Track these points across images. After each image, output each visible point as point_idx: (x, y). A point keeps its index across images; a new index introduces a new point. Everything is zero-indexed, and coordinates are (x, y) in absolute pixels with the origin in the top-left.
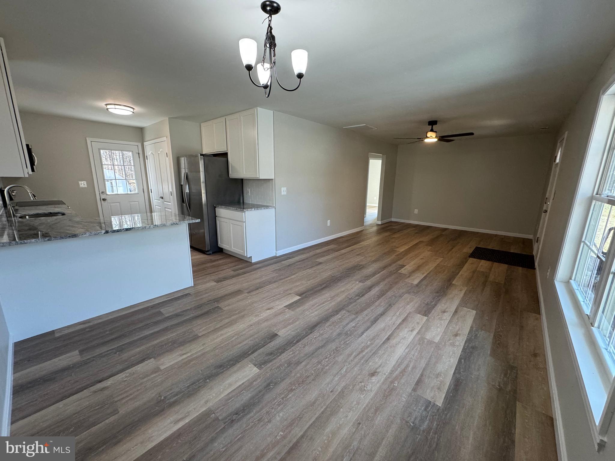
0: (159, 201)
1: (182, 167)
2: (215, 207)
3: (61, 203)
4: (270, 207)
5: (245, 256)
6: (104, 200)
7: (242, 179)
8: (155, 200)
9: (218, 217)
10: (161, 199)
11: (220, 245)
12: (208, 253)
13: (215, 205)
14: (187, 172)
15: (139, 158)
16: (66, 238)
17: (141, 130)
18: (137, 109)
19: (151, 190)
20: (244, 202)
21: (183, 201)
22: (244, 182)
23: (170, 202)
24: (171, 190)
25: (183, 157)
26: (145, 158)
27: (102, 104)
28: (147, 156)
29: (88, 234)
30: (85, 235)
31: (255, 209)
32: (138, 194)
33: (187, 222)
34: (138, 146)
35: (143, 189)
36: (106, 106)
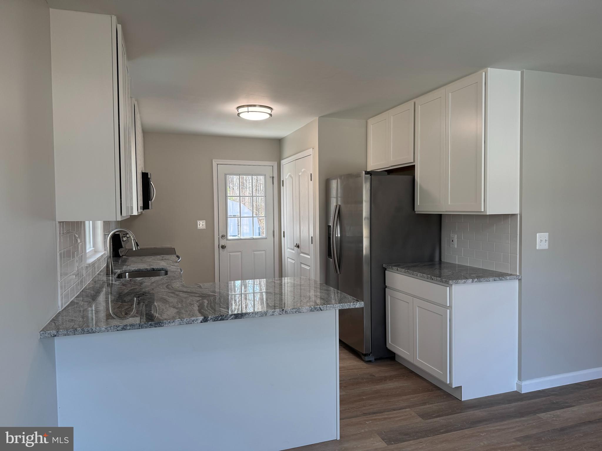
0: (294, 252)
1: (332, 196)
2: (385, 269)
3: (171, 251)
4: (508, 278)
5: (446, 384)
6: (223, 247)
7: (440, 216)
8: (288, 250)
9: (389, 288)
10: (296, 248)
11: (391, 344)
12: (367, 358)
13: (384, 266)
14: (339, 203)
15: (273, 184)
16: (146, 327)
17: (279, 142)
18: (278, 109)
19: (284, 232)
20: (443, 260)
21: (329, 253)
22: (445, 222)
23: (308, 255)
24: (312, 234)
25: (334, 179)
26: (280, 183)
27: (231, 108)
28: (283, 181)
29: (177, 321)
30: (173, 324)
31: (473, 282)
32: (266, 238)
33: (337, 306)
34: (273, 167)
35: (274, 232)
36: (238, 111)
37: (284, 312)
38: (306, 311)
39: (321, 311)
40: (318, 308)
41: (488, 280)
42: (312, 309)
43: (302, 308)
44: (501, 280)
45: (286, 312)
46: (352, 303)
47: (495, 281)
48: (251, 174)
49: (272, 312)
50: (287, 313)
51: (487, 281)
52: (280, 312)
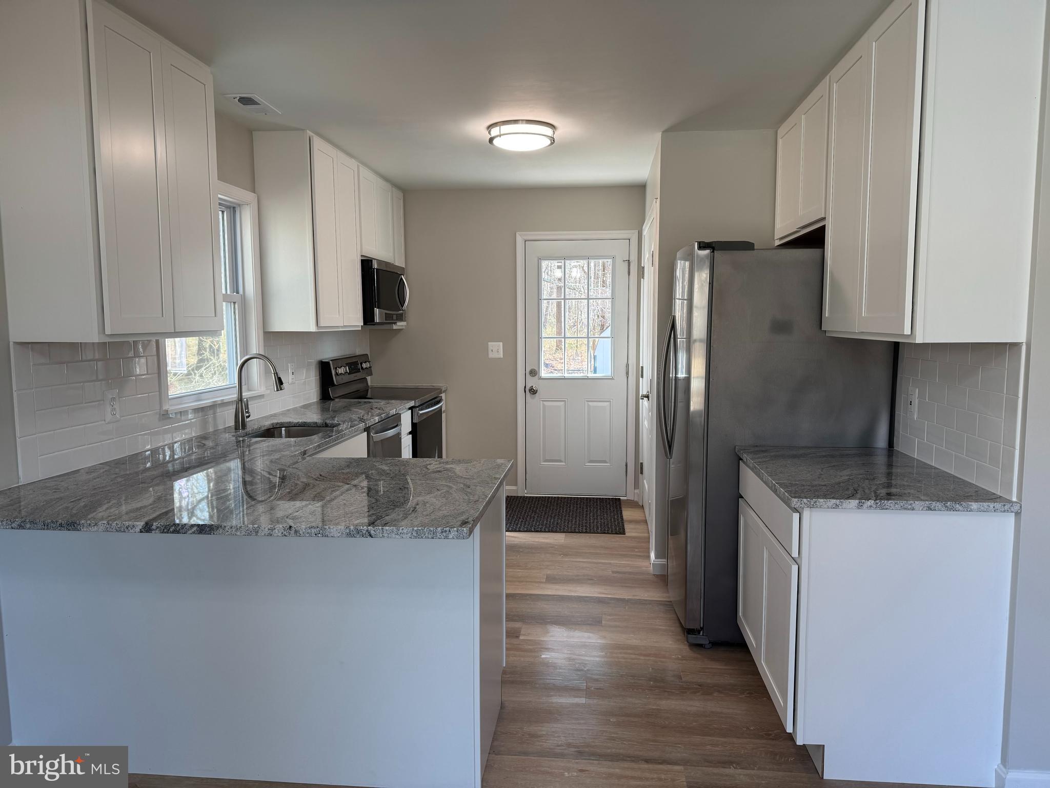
6: (533, 391)
18: (567, 128)
22: (904, 354)
32: (612, 379)
33: (405, 532)
34: (631, 241)
35: (627, 365)
36: (489, 133)
37: (292, 532)
38: (339, 535)
39: (369, 538)
40: (365, 532)
41: (909, 507)
42: (352, 533)
43: (329, 528)
44: (949, 509)
45: (296, 532)
46: (439, 529)
47: (931, 509)
48: (586, 256)
49: (269, 529)
50: (298, 535)
51: (905, 509)
52: (285, 530)
